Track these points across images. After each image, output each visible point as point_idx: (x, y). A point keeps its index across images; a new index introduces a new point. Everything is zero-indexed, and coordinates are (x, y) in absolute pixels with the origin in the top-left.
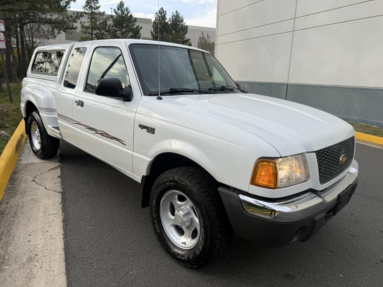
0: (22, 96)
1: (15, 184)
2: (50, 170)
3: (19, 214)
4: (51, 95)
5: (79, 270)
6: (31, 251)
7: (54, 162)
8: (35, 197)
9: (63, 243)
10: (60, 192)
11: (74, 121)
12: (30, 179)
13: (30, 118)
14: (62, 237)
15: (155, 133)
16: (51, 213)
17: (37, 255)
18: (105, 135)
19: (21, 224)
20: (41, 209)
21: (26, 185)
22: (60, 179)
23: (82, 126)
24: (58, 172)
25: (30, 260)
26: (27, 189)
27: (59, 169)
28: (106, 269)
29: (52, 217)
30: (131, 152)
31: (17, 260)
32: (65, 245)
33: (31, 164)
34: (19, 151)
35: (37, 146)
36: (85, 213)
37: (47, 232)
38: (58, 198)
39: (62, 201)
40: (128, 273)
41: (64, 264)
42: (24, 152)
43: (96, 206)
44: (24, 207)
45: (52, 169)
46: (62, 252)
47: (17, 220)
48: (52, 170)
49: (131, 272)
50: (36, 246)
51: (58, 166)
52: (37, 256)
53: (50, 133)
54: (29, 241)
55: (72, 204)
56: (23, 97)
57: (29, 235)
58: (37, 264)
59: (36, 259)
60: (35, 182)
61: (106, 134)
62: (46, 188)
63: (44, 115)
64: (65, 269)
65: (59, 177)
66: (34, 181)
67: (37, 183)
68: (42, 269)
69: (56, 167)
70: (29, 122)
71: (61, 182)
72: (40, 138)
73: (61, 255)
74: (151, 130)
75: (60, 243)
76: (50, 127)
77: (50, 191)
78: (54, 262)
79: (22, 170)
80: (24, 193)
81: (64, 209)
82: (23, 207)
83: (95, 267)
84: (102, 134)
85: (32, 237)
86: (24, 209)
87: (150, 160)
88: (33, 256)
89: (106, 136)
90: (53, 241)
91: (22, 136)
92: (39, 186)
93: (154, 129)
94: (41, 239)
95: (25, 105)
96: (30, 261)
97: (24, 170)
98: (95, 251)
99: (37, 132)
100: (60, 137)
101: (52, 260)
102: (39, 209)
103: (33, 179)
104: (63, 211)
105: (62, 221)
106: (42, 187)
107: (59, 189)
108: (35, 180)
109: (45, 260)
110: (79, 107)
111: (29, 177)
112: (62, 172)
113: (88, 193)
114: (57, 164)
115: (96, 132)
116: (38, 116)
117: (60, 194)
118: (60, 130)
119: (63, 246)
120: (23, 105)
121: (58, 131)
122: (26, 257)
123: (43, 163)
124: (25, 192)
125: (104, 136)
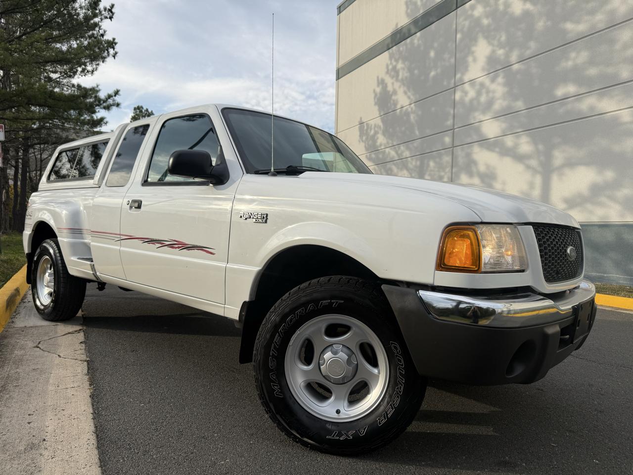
0: (29, 217)
1: (3, 350)
2: (67, 334)
3: (10, 387)
4: (82, 208)
5: (124, 461)
6: (33, 436)
7: (72, 325)
8: (40, 367)
9: (92, 424)
10: (85, 361)
11: (121, 236)
12: (30, 344)
13: (38, 250)
14: (91, 416)
16: (69, 386)
17: (44, 440)
18: (177, 246)
19: (14, 400)
20: (51, 381)
21: (23, 352)
22: (83, 345)
23: (137, 240)
24: (81, 336)
25: (32, 447)
26: (25, 357)
27: (82, 334)
28: (174, 459)
29: (70, 392)
30: (223, 265)
31: (7, 447)
32: (96, 427)
33: (32, 327)
34: (11, 310)
35: (45, 296)
36: (130, 387)
37: (63, 410)
38: (82, 368)
39: (88, 372)
40: (215, 464)
41: (96, 452)
42: (19, 313)
43: (149, 378)
44: (20, 379)
45: (69, 333)
46: (91, 436)
47: (8, 396)
48: (69, 335)
49: (221, 461)
50: (42, 429)
51: (80, 330)
52: (45, 442)
53: (73, 271)
54: (29, 423)
55: (106, 375)
56: (30, 219)
57: (29, 415)
58: (46, 453)
59: (42, 446)
60: (40, 348)
61: (179, 243)
62: (59, 355)
63: (65, 240)
64: (98, 459)
65: (81, 343)
66: (38, 347)
67: (42, 350)
68: (54, 459)
69: (76, 331)
70: (35, 259)
71: (85, 349)
72: (53, 284)
73: (89, 439)
74: (262, 218)
75: (87, 426)
76: (74, 259)
77: (66, 359)
78: (77, 449)
79: (16, 334)
80: (19, 362)
81: (92, 382)
82: (17, 379)
83: (154, 456)
84: (171, 246)
85: (33, 418)
86: (20, 381)
87: (255, 268)
88: (36, 442)
89: (179, 248)
90: (75, 422)
91: (17, 290)
92: (46, 354)
94: (51, 419)
95: (33, 230)
96: (32, 449)
97: (19, 334)
98: (153, 435)
99: (47, 274)
100: (92, 272)
101: (73, 447)
102: (48, 381)
103: (35, 345)
104: (90, 385)
105: (90, 396)
106: (55, 355)
107: (84, 357)
108: (40, 346)
109: (60, 448)
110: (134, 212)
111: (28, 342)
112: (86, 337)
113: (134, 362)
114: (78, 328)
115: (160, 245)
116: (54, 246)
117: (86, 363)
118: (92, 261)
119: (93, 428)
120: (28, 232)
121: (89, 263)
122: (24, 443)
123: (53, 327)
124: (21, 360)
125: (176, 248)
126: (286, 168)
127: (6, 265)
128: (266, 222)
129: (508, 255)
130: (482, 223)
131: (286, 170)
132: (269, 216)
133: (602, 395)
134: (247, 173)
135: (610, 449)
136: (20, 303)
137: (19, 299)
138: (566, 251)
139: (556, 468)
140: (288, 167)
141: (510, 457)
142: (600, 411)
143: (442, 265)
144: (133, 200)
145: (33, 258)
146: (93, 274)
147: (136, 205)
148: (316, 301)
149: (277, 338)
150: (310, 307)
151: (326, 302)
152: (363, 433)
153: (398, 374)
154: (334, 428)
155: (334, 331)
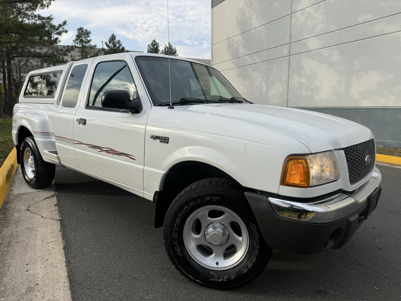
0: (14, 122)
1: (7, 213)
2: (46, 199)
3: (13, 243)
4: (47, 118)
5: (87, 298)
6: (30, 281)
7: (49, 191)
8: (31, 226)
9: (66, 271)
10: (59, 220)
11: (75, 142)
12: (24, 208)
13: (23, 144)
14: (64, 264)
15: (169, 142)
16: (50, 241)
17: (37, 284)
18: (111, 152)
19: (17, 253)
20: (38, 238)
21: (19, 214)
22: (57, 207)
23: (85, 145)
24: (55, 200)
25: (30, 290)
26: (21, 218)
27: (55, 198)
28: (117, 295)
29: (51, 245)
30: (142, 167)
31: (14, 291)
32: (68, 273)
33: (23, 194)
34: (9, 181)
35: (30, 174)
36: (88, 240)
37: (47, 260)
38: (57, 226)
39: (61, 229)
40: (143, 298)
41: (69, 292)
42: (15, 183)
43: (99, 232)
44: (19, 236)
45: (47, 198)
46: (66, 280)
47: (12, 250)
48: (48, 199)
49: (146, 297)
50: (35, 275)
51: (54, 195)
52: (38, 286)
53: (45, 158)
54: (27, 271)
55: (72, 231)
56: (15, 123)
57: (27, 265)
58: (39, 294)
59: (36, 289)
60: (30, 211)
61: (112, 150)
62: (42, 216)
63: (39, 139)
64: (71, 297)
65: (55, 205)
66: (29, 210)
67: (31, 212)
68: (44, 299)
69: (51, 196)
70: (21, 149)
71: (58, 210)
72: (34, 165)
73: (64, 283)
74: (165, 140)
75: (62, 271)
76: (46, 151)
77: (47, 219)
78: (58, 291)
79: (14, 200)
80: (18, 222)
81: (64, 237)
82: (17, 236)
83: (105, 294)
84: (107, 152)
85: (29, 267)
86: (19, 238)
87: (162, 172)
88: (32, 286)
89: (112, 153)
90: (55, 269)
91: (12, 166)
92: (34, 215)
93: (168, 138)
94: (40, 268)
95: (18, 131)
96: (30, 291)
97: (16, 200)
98: (103, 277)
99: (30, 159)
100: (58, 161)
101: (55, 289)
102: (36, 237)
103: (27, 208)
104: (63, 239)
105: (63, 248)
106: (39, 216)
107: (58, 217)
108: (30, 209)
109: (47, 290)
110: (81, 126)
111: (22, 206)
112: (58, 201)
113: (89, 219)
114: (52, 193)
115: (100, 150)
116: (32, 142)
117: (59, 222)
118: (57, 154)
119: (66, 274)
120: (15, 132)
121: (56, 155)
122: (25, 287)
123: (37, 193)
124: (19, 221)
125: (110, 153)
126: (179, 100)
127: (3, 145)
128: (168, 143)
129: (327, 171)
130: (311, 154)
131: (180, 102)
132: (169, 139)
133: (381, 235)
134: (154, 106)
135: (385, 278)
136: (15, 174)
137: (14, 171)
138: (364, 160)
139: (352, 294)
140: (181, 100)
141: (323, 287)
142: (380, 249)
143: (284, 182)
144: (80, 119)
145: (20, 149)
146: (59, 162)
147: (83, 122)
148: (202, 197)
149: (178, 221)
150: (199, 201)
151: (208, 198)
152: (233, 277)
153: (255, 243)
154: (215, 274)
155: (213, 214)
